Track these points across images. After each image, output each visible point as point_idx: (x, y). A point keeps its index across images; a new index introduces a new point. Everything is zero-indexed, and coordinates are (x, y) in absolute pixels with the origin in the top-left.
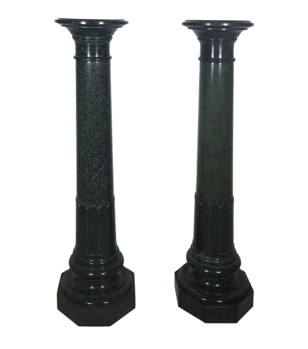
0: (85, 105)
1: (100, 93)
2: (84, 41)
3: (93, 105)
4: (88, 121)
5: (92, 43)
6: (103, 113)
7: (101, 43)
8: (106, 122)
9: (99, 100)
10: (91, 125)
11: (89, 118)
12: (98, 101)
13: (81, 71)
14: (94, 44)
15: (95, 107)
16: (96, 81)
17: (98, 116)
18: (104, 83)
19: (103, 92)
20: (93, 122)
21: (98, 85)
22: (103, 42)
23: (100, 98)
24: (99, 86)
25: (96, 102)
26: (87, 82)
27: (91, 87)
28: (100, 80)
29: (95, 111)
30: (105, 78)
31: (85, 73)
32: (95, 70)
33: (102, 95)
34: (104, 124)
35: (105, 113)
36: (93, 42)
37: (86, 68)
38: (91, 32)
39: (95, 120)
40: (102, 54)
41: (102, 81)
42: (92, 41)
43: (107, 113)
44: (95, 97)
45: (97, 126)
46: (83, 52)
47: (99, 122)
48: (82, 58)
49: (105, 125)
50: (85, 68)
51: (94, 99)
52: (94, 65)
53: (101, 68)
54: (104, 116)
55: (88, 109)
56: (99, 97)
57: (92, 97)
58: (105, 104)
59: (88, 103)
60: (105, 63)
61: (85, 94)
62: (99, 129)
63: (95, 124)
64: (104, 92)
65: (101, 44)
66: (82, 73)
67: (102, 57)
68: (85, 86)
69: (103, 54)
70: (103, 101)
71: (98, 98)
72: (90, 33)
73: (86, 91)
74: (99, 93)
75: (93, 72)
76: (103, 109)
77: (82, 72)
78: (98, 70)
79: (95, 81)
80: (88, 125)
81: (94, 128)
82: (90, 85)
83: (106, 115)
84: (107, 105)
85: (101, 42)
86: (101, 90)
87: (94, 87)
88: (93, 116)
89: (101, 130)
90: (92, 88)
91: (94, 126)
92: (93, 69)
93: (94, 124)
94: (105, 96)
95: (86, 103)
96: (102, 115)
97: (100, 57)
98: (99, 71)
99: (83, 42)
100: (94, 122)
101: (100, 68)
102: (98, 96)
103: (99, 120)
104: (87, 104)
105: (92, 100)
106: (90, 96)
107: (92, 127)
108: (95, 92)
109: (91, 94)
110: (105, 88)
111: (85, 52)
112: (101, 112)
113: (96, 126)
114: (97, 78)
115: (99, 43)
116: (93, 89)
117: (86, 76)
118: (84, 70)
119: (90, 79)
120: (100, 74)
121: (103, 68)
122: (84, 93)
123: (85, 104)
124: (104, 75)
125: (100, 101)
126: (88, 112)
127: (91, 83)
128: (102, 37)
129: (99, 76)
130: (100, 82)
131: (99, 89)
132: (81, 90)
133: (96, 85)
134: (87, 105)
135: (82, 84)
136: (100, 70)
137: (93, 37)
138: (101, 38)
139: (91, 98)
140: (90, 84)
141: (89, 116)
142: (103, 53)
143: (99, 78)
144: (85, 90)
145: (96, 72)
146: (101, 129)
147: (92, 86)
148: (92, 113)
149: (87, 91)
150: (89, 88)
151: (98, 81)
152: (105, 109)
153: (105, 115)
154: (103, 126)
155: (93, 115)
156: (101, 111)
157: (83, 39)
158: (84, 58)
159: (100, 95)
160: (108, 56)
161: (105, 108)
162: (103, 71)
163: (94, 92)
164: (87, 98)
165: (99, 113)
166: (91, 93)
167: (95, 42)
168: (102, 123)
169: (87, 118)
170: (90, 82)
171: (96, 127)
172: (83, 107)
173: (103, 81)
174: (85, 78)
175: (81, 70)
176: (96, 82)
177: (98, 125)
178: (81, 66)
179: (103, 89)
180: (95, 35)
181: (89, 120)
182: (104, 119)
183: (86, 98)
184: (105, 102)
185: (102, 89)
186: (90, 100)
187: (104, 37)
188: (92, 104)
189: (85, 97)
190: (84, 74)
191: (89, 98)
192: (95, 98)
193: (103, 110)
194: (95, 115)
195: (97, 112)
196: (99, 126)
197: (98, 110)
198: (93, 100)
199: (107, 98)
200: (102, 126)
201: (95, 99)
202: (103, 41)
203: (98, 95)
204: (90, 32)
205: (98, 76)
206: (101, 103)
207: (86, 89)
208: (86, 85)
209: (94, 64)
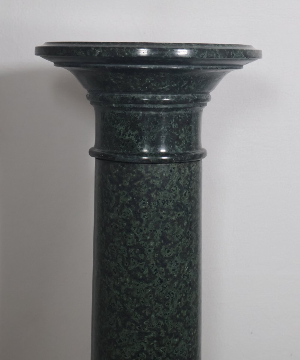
0: (123, 288)
1: (172, 253)
2: (127, 106)
3: (147, 288)
4: (133, 332)
5: (153, 113)
6: (179, 310)
7: (178, 112)
8: (186, 332)
9: (167, 271)
10: (142, 344)
11: (134, 322)
12: (164, 274)
13: (114, 192)
14: (157, 116)
15: (153, 291)
16: (161, 218)
17: (162, 319)
18: (185, 223)
19: (180, 248)
20: (147, 334)
21: (166, 229)
22: (185, 109)
23: (171, 267)
24: (169, 232)
25: (157, 279)
26: (132, 222)
27: (144, 235)
28: (172, 215)
29: (153, 302)
30: (187, 210)
31: (127, 196)
32: (158, 189)
33: (176, 258)
34: (180, 340)
35: (183, 308)
36: (154, 110)
37: (130, 183)
38: (152, 82)
39: (154, 330)
40: (180, 141)
41: (178, 219)
42: (152, 106)
43: (190, 309)
44: (157, 264)
45: (160, 345)
46: (120, 137)
47: (166, 334)
48: (116, 154)
49: (183, 343)
50: (127, 184)
51: (153, 270)
52: (156, 175)
53: (178, 183)
54: (182, 315)
55: (133, 298)
56: (169, 265)
57: (148, 263)
58: (185, 282)
59: (134, 281)
60: (190, 168)
61: (126, 255)
62: (164, 355)
63: (154, 339)
64: (183, 248)
65: (180, 114)
66: (118, 198)
67: (180, 151)
68: (124, 233)
69: (183, 143)
70: (179, 275)
71: (164, 266)
72: (148, 84)
73: (128, 247)
74: (168, 251)
75: (153, 195)
76: (179, 296)
77: (116, 194)
78: (168, 187)
79: (158, 219)
80: (131, 343)
81: (149, 351)
82: (141, 231)
83: (188, 314)
84: (190, 285)
85: (179, 109)
86: (176, 243)
87: (152, 235)
88: (149, 317)
89: (171, 355)
90: (148, 238)
91: (149, 346)
92: (152, 185)
93: (150, 340)
94: (186, 261)
95: (128, 280)
96: (175, 313)
97: (174, 151)
98: (169, 191)
99: (123, 109)
100: (152, 335)
101: (175, 181)
102: (166, 261)
103: (165, 328)
104: (130, 283)
105: (146, 272)
106: (140, 261)
107: (145, 349)
108: (157, 250)
109: (142, 257)
110: (188, 238)
111: (127, 137)
112: (173, 307)
113: (155, 346)
114: (162, 209)
115: (174, 112)
116: (150, 240)
117: (129, 206)
118: (123, 187)
119: (142, 214)
120: (173, 199)
121: (181, 182)
122: (120, 252)
123: (123, 284)
124: (185, 201)
125: (171, 276)
126: (132, 307)
127: (144, 225)
128: (184, 96)
129: (171, 204)
130: (173, 222)
131: (170, 242)
132: (111, 244)
133: (159, 232)
134: (131, 287)
135: (116, 227)
136: (174, 188)
137: (155, 95)
138: (179, 98)
139: (142, 267)
140: (142, 229)
141: (137, 317)
142: (184, 138)
143: (168, 210)
144: (125, 245)
145: (162, 194)
146: (172, 353)
147: (147, 234)
148: (145, 308)
149: (131, 247)
150: (137, 238)
151: (168, 218)
152: (185, 298)
153: (185, 315)
154: (177, 345)
155: (147, 313)
156: (172, 302)
157: (124, 100)
158: (123, 154)
159: (173, 257)
160: (197, 149)
161: (186, 294)
162: (181, 192)
163: (152, 250)
164: (132, 268)
165: (168, 309)
166: (142, 251)
167: (161, 110)
168: (176, 337)
169: (128, 324)
170: (142, 221)
171: (157, 349)
172: (118, 293)
173: (180, 220)
174: (126, 210)
175: (115, 186)
176: (159, 222)
177: (163, 342)
178: (115, 177)
179: (181, 240)
180: (163, 89)
181: (135, 329)
182: (181, 324)
183: (126, 268)
184: (185, 278)
185: (178, 242)
186: (139, 274)
187: (190, 95)
188: (146, 285)
189: (123, 264)
190: (122, 199)
191: (138, 268)
192: (156, 267)
193: (179, 301)
194: (153, 316)
195: (161, 307)
196: (164, 345)
197: (166, 300)
198: (150, 272)
199: (190, 265)
200: (173, 344)
201: (156, 270)
202: (186, 105)
203: (166, 258)
204: (148, 80)
205: (166, 206)
206: (175, 279)
207: (129, 242)
208: (129, 231)
209: (156, 172)
